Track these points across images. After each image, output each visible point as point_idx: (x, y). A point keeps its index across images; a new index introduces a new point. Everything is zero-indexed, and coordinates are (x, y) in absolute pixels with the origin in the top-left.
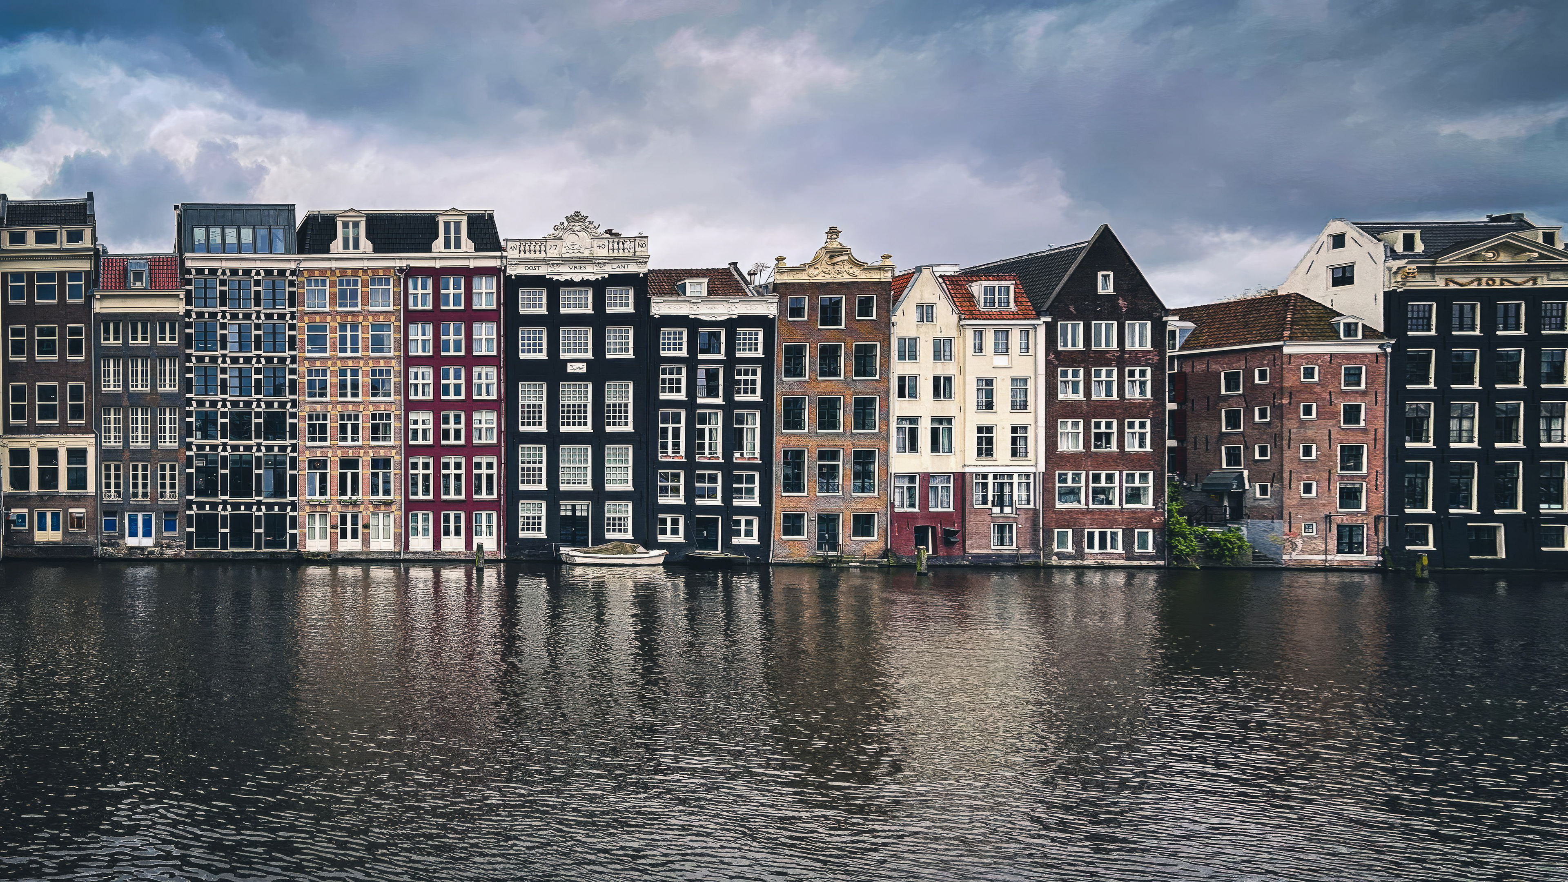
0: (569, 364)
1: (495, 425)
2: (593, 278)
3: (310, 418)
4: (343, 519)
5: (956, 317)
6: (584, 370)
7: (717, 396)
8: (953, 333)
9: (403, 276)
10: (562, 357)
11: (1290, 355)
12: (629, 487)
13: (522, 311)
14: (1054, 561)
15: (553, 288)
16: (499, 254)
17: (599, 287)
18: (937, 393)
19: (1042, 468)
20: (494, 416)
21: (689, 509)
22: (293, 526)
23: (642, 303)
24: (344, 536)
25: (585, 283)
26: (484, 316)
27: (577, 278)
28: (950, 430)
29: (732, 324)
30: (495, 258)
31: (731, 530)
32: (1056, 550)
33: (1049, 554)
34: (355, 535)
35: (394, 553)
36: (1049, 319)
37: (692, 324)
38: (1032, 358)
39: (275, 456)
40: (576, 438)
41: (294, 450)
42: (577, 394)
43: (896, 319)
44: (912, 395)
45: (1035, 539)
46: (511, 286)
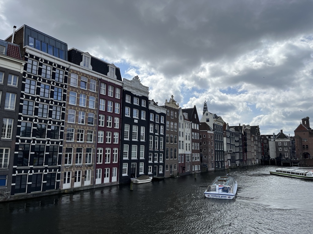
22: (59, 178)
30: (121, 83)
39: (54, 146)
40: (135, 143)
41: (61, 144)
42: (135, 129)
46: (124, 93)
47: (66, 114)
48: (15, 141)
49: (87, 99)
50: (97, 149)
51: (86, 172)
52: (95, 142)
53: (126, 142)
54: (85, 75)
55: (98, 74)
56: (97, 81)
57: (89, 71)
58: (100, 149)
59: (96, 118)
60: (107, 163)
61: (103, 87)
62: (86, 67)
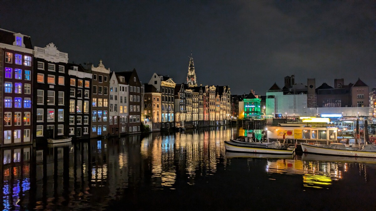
0: (50, 86)
1: (30, 102)
2: (56, 62)
5: (117, 83)
6: (53, 88)
7: (81, 97)
8: (117, 86)
9: (3, 51)
10: (48, 83)
11: (153, 95)
12: (63, 121)
13: (39, 68)
14: (129, 134)
15: (46, 63)
16: (32, 50)
17: (57, 64)
18: (115, 100)
19: (128, 115)
21: (75, 126)
23: (67, 71)
25: (54, 63)
26: (28, 68)
27: (52, 62)
28: (117, 107)
29: (84, 79)
31: (83, 131)
32: (130, 131)
33: (129, 132)
36: (129, 85)
37: (77, 78)
38: (127, 93)
42: (51, 94)
43: (110, 82)
44: (112, 99)
45: (127, 129)
46: (35, 61)
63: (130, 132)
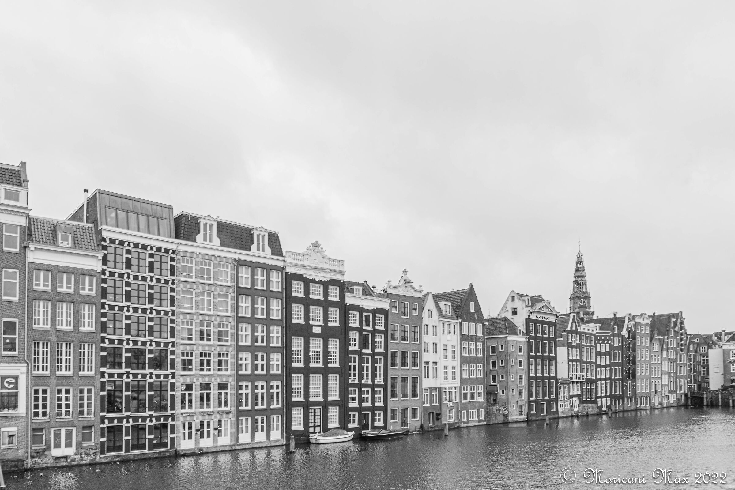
0: (314, 328)
1: (280, 362)
2: (323, 280)
3: (183, 354)
4: (202, 425)
5: (437, 317)
6: (320, 332)
8: (436, 324)
9: (236, 264)
10: (310, 324)
11: (509, 341)
12: (337, 398)
13: (294, 294)
14: (463, 425)
15: (307, 282)
16: (282, 258)
17: (326, 285)
18: (434, 351)
19: (459, 385)
20: (279, 356)
21: (359, 409)
22: (173, 432)
23: (342, 296)
24: (202, 436)
25: (320, 282)
26: (274, 295)
27: (317, 280)
28: (437, 368)
29: (375, 311)
30: (281, 260)
31: (373, 419)
32: (463, 420)
33: (461, 422)
34: (209, 436)
35: (231, 446)
36: (460, 320)
37: (361, 310)
38: (456, 337)
39: (161, 382)
40: (316, 371)
41: (173, 377)
42: (316, 345)
43: (423, 316)
44: (427, 352)
45: (458, 416)
46: (288, 279)
47: (177, 328)
48: (99, 376)
49: (214, 298)
50: (237, 383)
51: (220, 422)
52: (233, 372)
53: (298, 370)
54: (207, 257)
55: (231, 252)
56: (232, 265)
57: (214, 249)
58: (244, 384)
59: (233, 331)
60: (260, 407)
61: (245, 273)
62: (208, 242)
63: (465, 423)
